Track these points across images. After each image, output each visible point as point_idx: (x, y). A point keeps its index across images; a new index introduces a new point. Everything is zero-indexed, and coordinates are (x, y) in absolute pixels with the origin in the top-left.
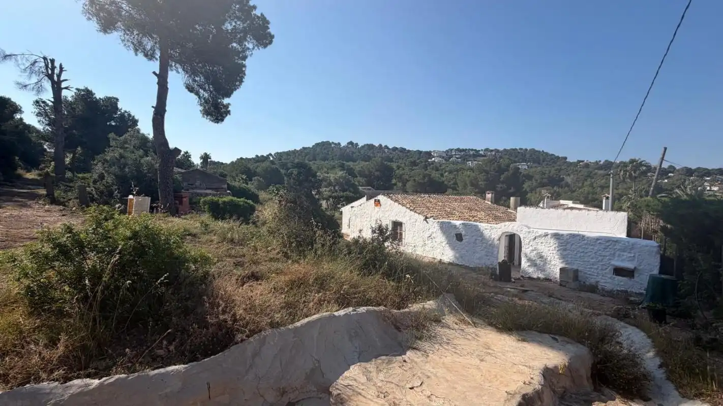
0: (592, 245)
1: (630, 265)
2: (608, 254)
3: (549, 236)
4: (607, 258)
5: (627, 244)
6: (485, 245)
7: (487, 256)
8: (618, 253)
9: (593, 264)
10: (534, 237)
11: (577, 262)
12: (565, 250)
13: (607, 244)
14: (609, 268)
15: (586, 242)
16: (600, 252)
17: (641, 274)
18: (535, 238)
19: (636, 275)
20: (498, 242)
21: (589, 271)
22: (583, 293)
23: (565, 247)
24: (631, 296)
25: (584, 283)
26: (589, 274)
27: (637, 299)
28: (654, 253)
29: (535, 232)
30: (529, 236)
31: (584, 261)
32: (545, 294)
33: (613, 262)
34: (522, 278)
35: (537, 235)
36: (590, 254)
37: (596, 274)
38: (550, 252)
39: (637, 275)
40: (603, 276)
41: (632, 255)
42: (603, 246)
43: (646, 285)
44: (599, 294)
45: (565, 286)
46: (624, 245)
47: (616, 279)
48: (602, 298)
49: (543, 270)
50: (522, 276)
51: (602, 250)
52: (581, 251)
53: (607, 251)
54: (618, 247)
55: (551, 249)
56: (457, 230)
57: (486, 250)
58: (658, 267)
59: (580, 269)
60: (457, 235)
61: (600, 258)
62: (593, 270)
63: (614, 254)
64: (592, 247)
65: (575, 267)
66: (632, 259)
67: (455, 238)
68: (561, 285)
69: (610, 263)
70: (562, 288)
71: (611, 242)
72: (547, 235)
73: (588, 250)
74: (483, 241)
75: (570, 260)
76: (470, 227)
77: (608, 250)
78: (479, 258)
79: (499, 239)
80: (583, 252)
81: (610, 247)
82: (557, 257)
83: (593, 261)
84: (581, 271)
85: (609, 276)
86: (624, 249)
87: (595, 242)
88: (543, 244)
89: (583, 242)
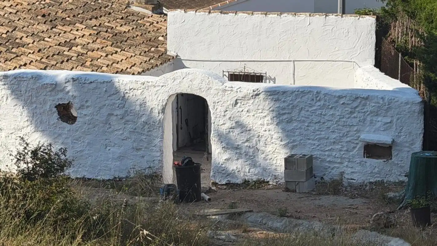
0: (331, 108)
1: (384, 138)
2: (355, 121)
3: (262, 96)
4: (355, 128)
5: (381, 102)
6: (130, 126)
7: (138, 150)
8: (369, 119)
9: (334, 142)
10: (233, 101)
11: (310, 141)
12: (290, 121)
13: (355, 104)
14: (358, 147)
15: (322, 102)
16: (344, 119)
17: (400, 150)
18: (236, 103)
19: (394, 153)
20: (161, 116)
21: (329, 156)
22: (323, 198)
23: (289, 116)
24: (390, 190)
25: (322, 178)
26: (330, 162)
27: (397, 194)
28: (416, 114)
29: (235, 89)
30: (225, 98)
31: (320, 139)
32: (273, 214)
33: (363, 136)
34: (214, 188)
35: (240, 95)
36: (330, 124)
37: (339, 160)
38: (263, 129)
39: (396, 154)
40: (349, 162)
41: (389, 121)
42: (348, 109)
43: (407, 169)
44: (346, 195)
45: (294, 191)
46: (377, 105)
47: (368, 164)
48: (351, 201)
49: (254, 165)
50: (215, 184)
51: (347, 116)
52: (315, 120)
53: (354, 117)
54: (369, 108)
55: (265, 122)
56: (60, 95)
57: (133, 137)
58: (422, 136)
59: (316, 153)
60: (58, 107)
61: (345, 130)
62: (334, 154)
63: (365, 120)
64: (331, 112)
65: (306, 151)
66: (388, 126)
67: (56, 115)
68: (287, 190)
69: (359, 137)
70: (292, 195)
71: (359, 101)
72: (257, 95)
73: (327, 118)
74: (127, 118)
75: (298, 138)
76: (93, 85)
77: (355, 115)
78: (121, 158)
79: (163, 110)
80: (319, 122)
81: (357, 109)
82: (276, 136)
83: (334, 136)
84: (316, 158)
85: (358, 160)
86: (378, 111)
87: (337, 102)
88: (251, 114)
89: (318, 104)
